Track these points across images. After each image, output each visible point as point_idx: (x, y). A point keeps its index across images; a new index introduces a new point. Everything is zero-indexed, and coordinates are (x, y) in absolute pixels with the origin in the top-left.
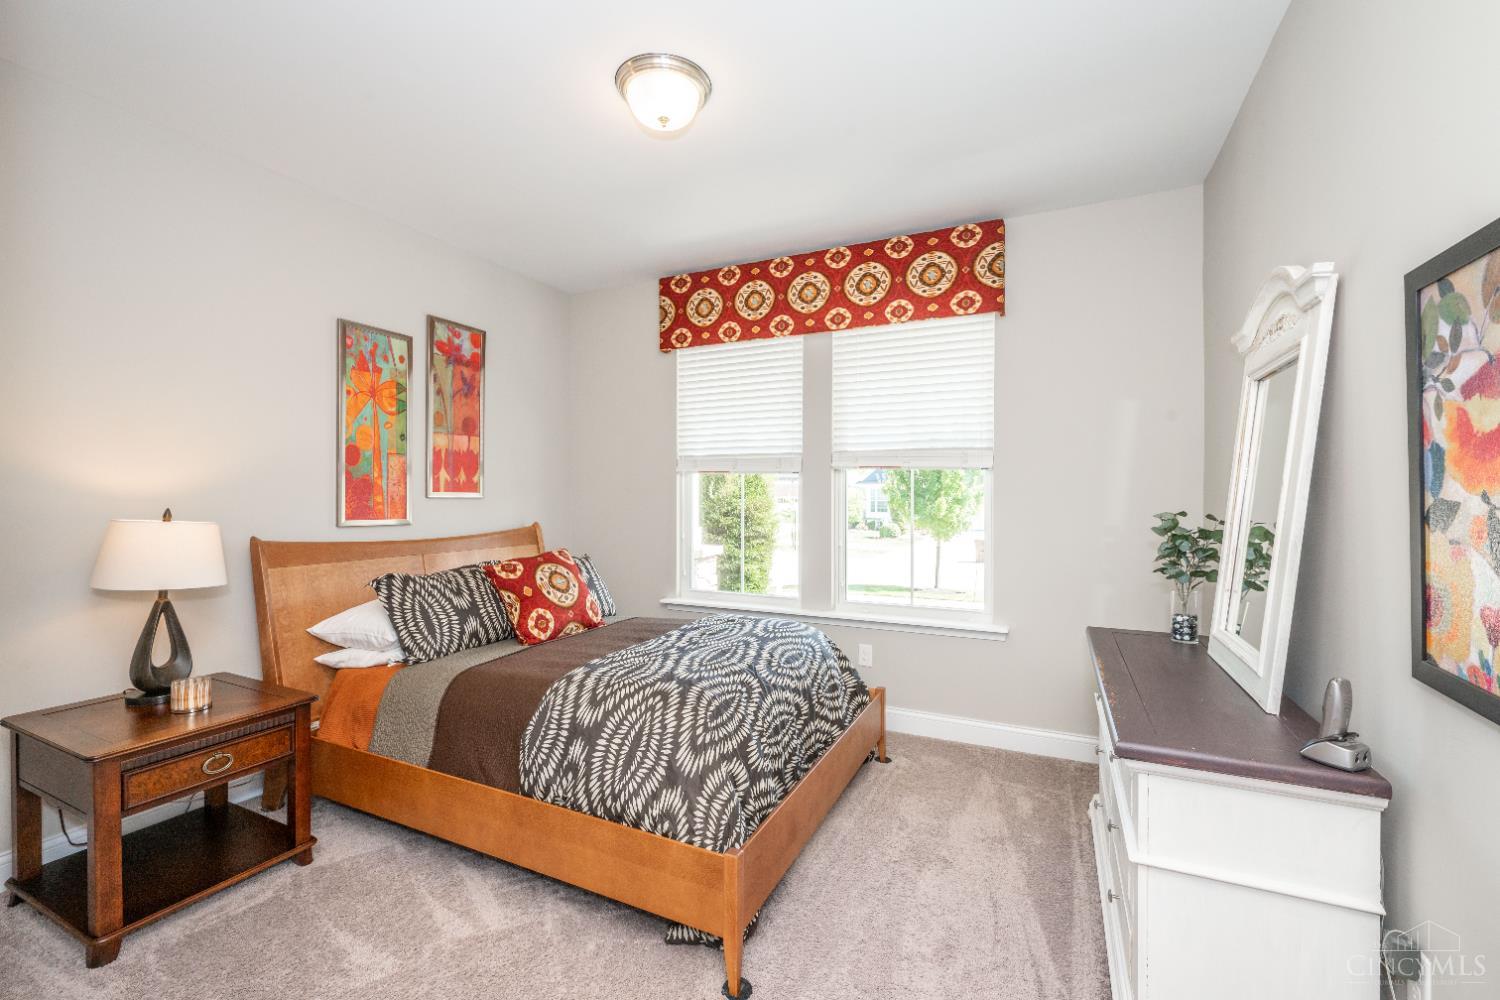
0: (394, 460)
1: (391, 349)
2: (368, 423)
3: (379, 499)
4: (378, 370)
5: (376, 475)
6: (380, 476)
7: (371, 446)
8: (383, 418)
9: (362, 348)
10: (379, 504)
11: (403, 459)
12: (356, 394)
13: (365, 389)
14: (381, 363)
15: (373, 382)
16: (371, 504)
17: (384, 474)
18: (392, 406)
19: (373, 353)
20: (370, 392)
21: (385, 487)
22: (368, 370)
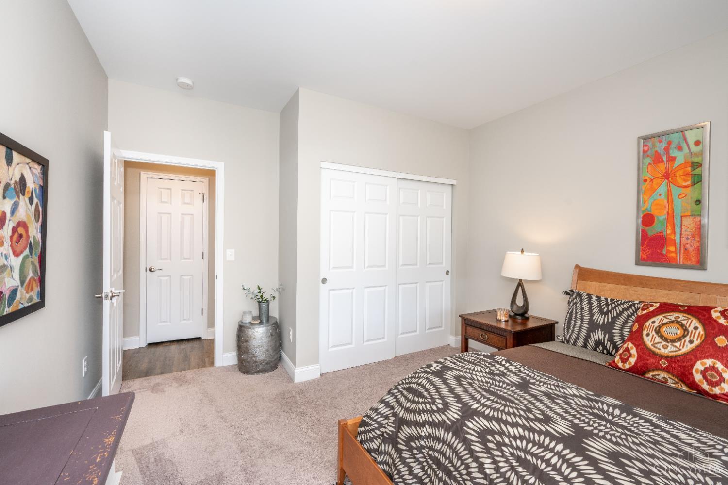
0: (687, 221)
1: (685, 140)
2: (664, 196)
3: (672, 249)
4: (672, 159)
5: (669, 232)
6: (674, 232)
7: (666, 212)
8: (676, 191)
9: (657, 149)
10: (672, 252)
11: (698, 219)
12: (652, 180)
13: (659, 175)
14: (674, 153)
15: (667, 170)
16: (664, 252)
17: (678, 230)
18: (685, 181)
19: (667, 149)
20: (664, 176)
21: (678, 241)
22: (663, 162)
